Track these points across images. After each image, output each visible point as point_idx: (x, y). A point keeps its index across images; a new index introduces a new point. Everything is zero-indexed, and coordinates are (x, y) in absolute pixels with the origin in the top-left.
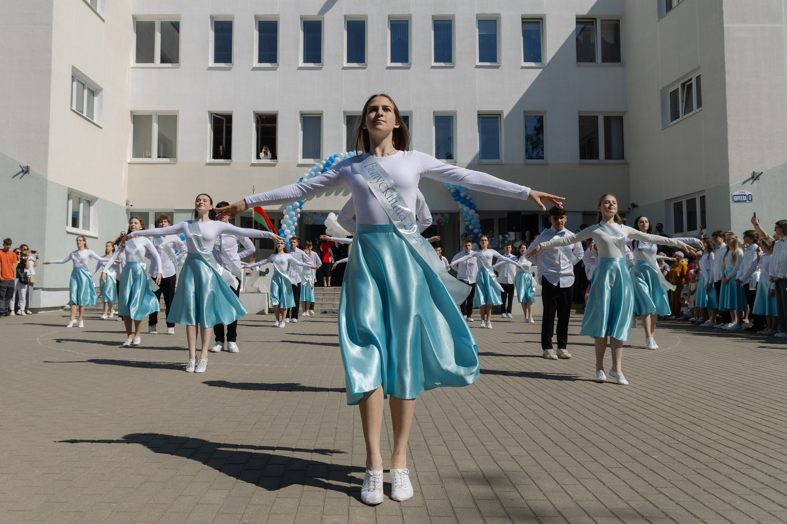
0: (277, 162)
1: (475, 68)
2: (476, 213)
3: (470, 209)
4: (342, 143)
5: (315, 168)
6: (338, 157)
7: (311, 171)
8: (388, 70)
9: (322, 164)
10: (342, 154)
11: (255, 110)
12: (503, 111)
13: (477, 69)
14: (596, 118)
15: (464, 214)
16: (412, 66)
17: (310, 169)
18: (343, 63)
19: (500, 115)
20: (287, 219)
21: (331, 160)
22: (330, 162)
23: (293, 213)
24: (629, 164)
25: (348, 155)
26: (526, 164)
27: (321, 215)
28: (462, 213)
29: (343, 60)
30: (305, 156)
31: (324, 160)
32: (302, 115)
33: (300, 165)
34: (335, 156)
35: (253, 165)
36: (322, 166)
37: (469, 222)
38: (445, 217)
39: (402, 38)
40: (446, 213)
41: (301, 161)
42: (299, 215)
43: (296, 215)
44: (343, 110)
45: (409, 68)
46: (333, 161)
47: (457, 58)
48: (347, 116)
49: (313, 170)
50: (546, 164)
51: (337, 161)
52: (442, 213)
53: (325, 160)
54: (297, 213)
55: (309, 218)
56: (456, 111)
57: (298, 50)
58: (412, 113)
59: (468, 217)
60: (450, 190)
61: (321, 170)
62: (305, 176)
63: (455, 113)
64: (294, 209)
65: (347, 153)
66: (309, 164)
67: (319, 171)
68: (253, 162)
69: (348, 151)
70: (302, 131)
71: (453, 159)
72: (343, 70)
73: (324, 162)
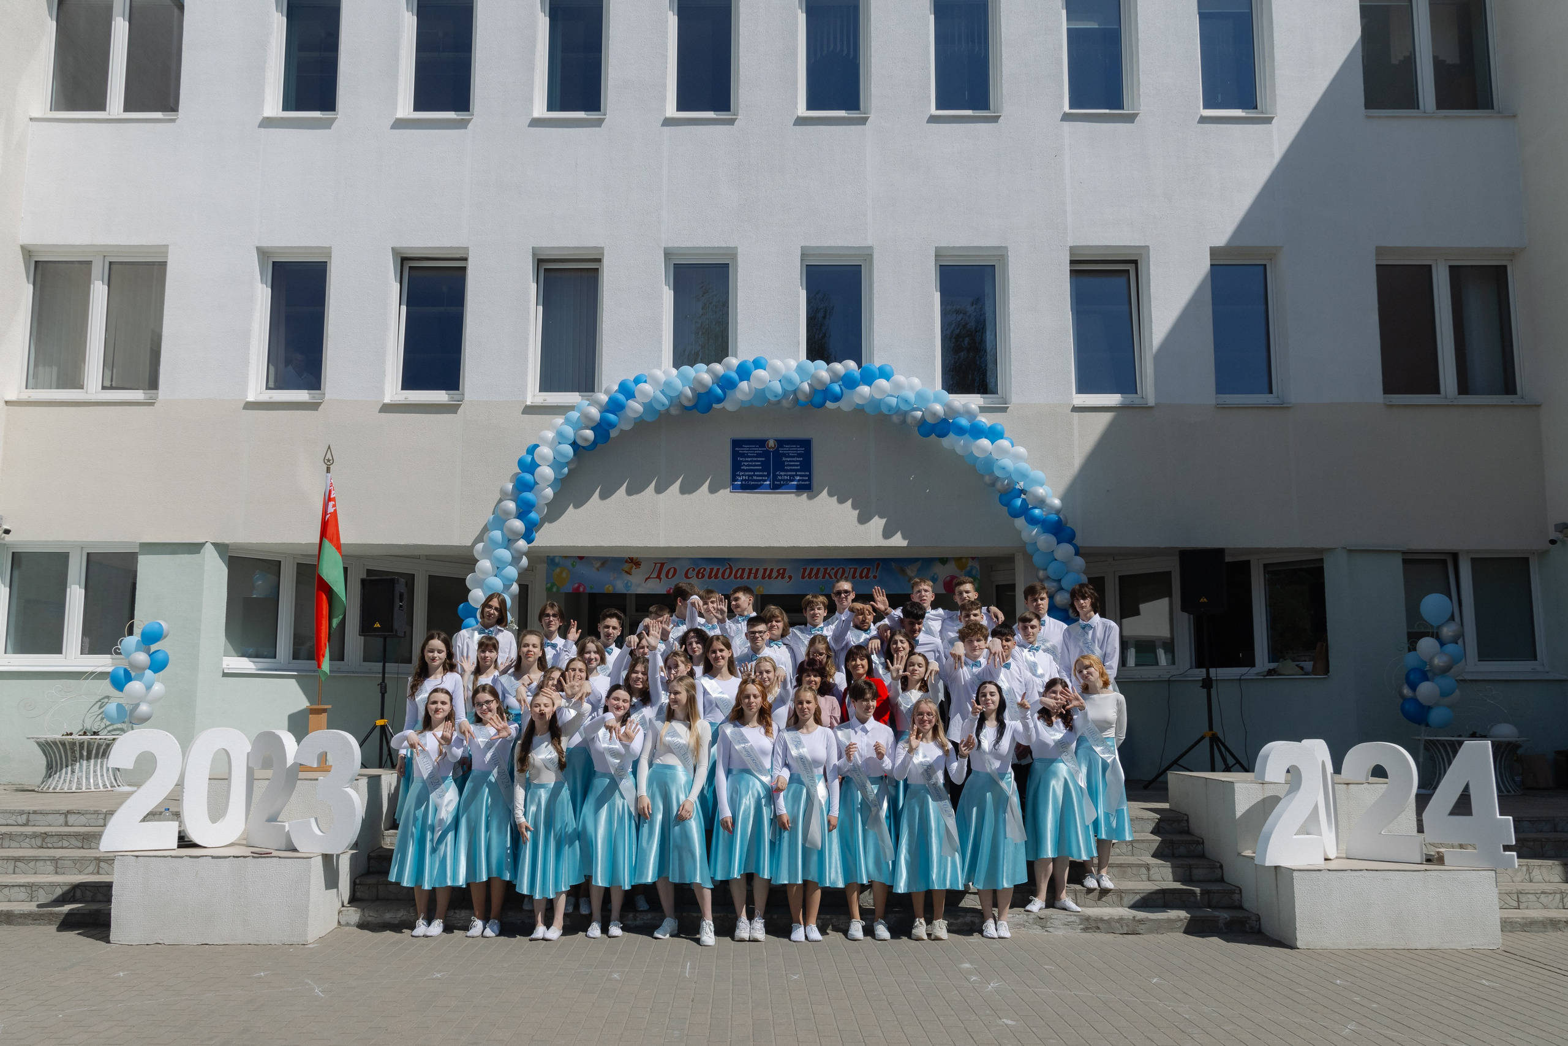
0: (462, 401)
1: (1062, 120)
2: (1077, 553)
3: (1058, 543)
4: (660, 343)
5: (575, 415)
6: (645, 382)
7: (562, 424)
8: (799, 129)
9: (595, 403)
10: (659, 374)
11: (397, 245)
12: (1147, 247)
13: (1066, 124)
14: (1426, 271)
15: (1037, 559)
16: (873, 117)
17: (559, 420)
18: (663, 109)
19: (1135, 262)
20: (484, 572)
21: (626, 390)
22: (621, 397)
23: (505, 554)
24: (1538, 406)
25: (677, 376)
26: (1220, 407)
27: (598, 565)
28: (1028, 557)
29: (663, 99)
30: (547, 384)
31: (603, 391)
32: (540, 262)
33: (530, 410)
34: (637, 381)
35: (387, 408)
36: (594, 412)
37: (1055, 584)
38: (968, 568)
39: (838, 49)
40: (973, 558)
41: (534, 395)
42: (524, 561)
43: (515, 561)
44: (664, 246)
45: (863, 121)
46: (630, 395)
47: (1004, 92)
48: (677, 267)
49: (568, 421)
50: (1283, 407)
51: (644, 394)
52: (960, 559)
53: (606, 392)
54: (516, 555)
55: (564, 575)
56: (1006, 248)
57: (532, 69)
58: (871, 256)
59: (1052, 568)
60: (993, 485)
61: (593, 424)
62: (545, 441)
63: (1002, 254)
64: (509, 543)
65: (674, 372)
66: (557, 406)
67: (587, 428)
68: (387, 400)
69: (677, 364)
70: (540, 308)
71: (995, 392)
72: (665, 128)
73: (603, 398)
